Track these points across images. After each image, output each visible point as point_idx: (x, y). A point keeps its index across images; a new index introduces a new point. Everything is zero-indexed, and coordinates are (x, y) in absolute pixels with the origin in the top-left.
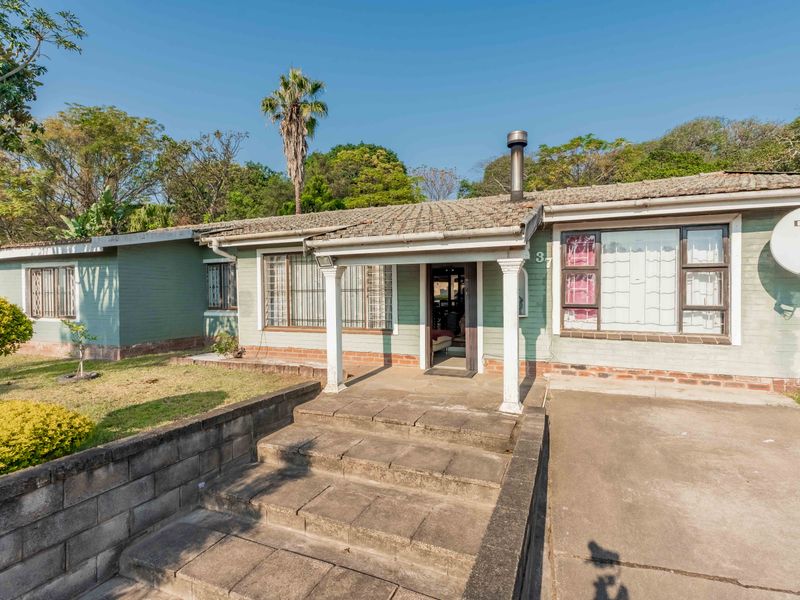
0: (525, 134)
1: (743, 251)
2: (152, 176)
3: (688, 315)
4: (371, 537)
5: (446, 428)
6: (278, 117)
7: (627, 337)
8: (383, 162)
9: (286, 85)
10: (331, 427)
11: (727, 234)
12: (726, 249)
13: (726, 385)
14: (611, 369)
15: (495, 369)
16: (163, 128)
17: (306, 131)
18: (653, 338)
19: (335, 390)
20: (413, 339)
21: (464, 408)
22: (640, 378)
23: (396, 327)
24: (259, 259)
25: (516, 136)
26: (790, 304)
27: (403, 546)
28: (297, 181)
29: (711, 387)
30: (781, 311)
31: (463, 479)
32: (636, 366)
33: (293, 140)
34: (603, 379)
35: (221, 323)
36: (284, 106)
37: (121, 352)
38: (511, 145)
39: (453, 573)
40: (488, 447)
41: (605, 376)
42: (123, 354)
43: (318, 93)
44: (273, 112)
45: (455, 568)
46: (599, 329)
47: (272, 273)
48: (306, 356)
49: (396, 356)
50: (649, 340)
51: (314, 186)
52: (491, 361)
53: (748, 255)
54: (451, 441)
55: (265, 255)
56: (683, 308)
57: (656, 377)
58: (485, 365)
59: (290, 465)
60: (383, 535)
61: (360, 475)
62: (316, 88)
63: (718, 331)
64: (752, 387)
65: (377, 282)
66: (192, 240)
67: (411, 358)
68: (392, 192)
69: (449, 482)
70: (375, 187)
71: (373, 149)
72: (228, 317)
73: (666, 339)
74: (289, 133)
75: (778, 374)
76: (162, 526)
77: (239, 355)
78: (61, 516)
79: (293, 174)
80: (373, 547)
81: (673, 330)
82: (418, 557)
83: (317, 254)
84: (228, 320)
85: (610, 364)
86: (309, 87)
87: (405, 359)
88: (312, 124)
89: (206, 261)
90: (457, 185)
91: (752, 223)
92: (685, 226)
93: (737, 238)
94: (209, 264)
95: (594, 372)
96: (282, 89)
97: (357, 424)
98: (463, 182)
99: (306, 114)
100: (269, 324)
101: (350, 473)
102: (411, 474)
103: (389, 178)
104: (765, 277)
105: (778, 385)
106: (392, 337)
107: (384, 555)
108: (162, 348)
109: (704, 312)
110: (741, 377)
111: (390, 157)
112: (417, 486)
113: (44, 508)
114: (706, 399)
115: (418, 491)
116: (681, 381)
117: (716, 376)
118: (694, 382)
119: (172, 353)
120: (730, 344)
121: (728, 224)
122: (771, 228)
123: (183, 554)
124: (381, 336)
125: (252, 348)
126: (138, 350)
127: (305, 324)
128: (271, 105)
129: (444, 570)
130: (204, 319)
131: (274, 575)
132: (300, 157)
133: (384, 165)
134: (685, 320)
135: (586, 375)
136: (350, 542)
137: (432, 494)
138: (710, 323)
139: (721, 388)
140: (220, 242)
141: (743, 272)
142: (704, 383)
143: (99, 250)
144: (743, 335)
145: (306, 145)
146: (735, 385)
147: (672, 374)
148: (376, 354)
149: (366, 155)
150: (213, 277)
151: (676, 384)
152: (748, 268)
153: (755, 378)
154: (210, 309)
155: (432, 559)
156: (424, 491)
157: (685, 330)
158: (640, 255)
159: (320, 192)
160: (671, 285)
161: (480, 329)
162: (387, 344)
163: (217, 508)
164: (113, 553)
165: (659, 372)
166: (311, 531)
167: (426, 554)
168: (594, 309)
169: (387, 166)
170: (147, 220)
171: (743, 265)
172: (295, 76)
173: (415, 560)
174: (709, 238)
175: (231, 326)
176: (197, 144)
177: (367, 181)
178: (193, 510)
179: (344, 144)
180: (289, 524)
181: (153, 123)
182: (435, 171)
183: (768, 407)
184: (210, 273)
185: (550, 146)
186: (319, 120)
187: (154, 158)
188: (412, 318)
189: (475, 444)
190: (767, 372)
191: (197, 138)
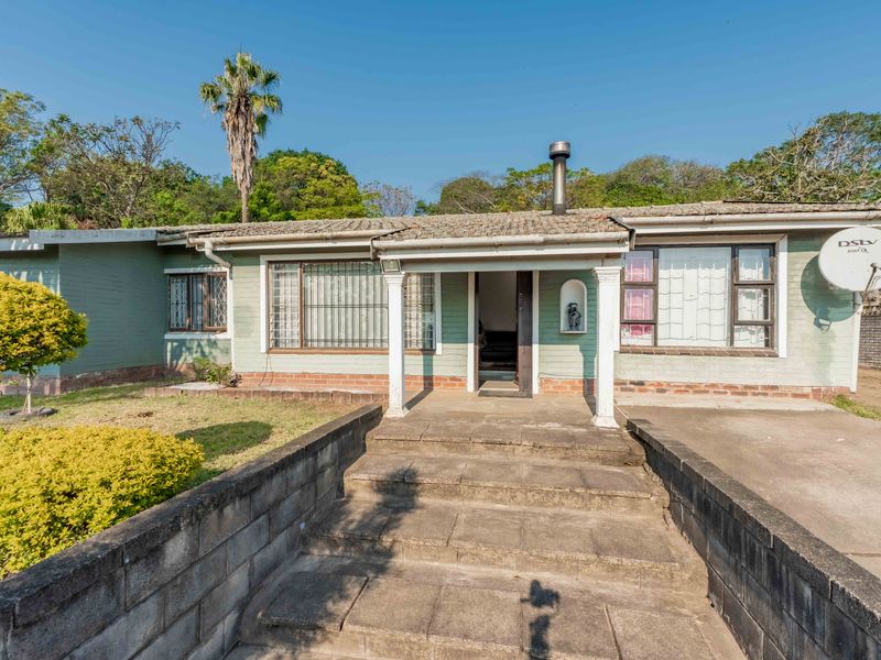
0: (568, 145)
1: (789, 270)
2: (27, 167)
3: (739, 330)
4: (546, 558)
5: (559, 444)
6: (220, 107)
7: (684, 352)
8: (332, 173)
9: (233, 71)
10: (417, 454)
11: (773, 253)
12: (772, 267)
13: (774, 395)
14: (669, 384)
15: (551, 389)
16: (43, 107)
17: (256, 129)
18: (709, 353)
19: (402, 413)
20: (459, 359)
21: (558, 425)
22: (696, 392)
23: (439, 347)
24: (263, 268)
25: (560, 147)
26: (828, 319)
27: (587, 563)
28: (244, 186)
29: (761, 397)
30: (820, 326)
31: (609, 493)
32: (693, 380)
33: (240, 135)
34: (660, 394)
35: (189, 349)
36: (230, 95)
37: (62, 384)
38: (554, 156)
39: (645, 585)
40: (604, 461)
41: (663, 391)
42: (64, 387)
43: (272, 83)
44: (215, 101)
45: (649, 579)
46: (656, 345)
47: (277, 284)
48: (325, 382)
49: (437, 378)
50: (706, 355)
51: (259, 194)
52: (547, 381)
53: (792, 273)
54: (564, 458)
55: (270, 262)
56: (734, 322)
57: (712, 390)
58: (541, 385)
59: (388, 497)
60: (563, 555)
61: (484, 500)
62: (270, 79)
63: (762, 345)
64: (795, 396)
65: (414, 296)
66: (155, 242)
67: (457, 380)
68: (345, 208)
69: (592, 496)
70: (325, 200)
71: (321, 159)
72: (199, 341)
73: (721, 354)
74: (235, 128)
75: (817, 383)
76: (275, 578)
77: (234, 383)
78: (197, 568)
79: (240, 177)
80: (548, 569)
81: (723, 345)
82: (604, 573)
83: (382, 257)
84: (199, 345)
85: (668, 380)
86: (262, 77)
87: (449, 381)
88: (262, 120)
89: (167, 271)
90: (413, 206)
91: (797, 243)
92: (737, 245)
93: (783, 257)
94: (171, 275)
95: (652, 388)
96: (227, 75)
97: (449, 448)
98: (420, 202)
99: (258, 108)
100: (275, 345)
101: (472, 498)
102: (548, 492)
103: (341, 192)
104: (807, 294)
105: (817, 394)
106: (434, 357)
107: (563, 576)
108: (113, 379)
109: (749, 328)
110: (786, 387)
111: (340, 169)
112: (555, 505)
113: (184, 557)
114: (765, 408)
115: (556, 510)
116: (734, 393)
117: (765, 387)
118: (744, 394)
119: (129, 384)
120: (777, 356)
121: (774, 244)
122: (818, 248)
123: (330, 605)
124: (422, 357)
125: (251, 374)
126: (84, 381)
127: (322, 344)
128: (212, 91)
129: (636, 584)
130: (164, 342)
131: (463, 611)
132: (248, 158)
133: (334, 177)
134: (736, 335)
135: (645, 391)
136: (519, 568)
137: (573, 512)
138: (754, 338)
139: (769, 398)
140: (214, 244)
141: (789, 289)
142: (754, 394)
143: (36, 247)
144: (788, 348)
145: (255, 144)
146: (780, 395)
147: (726, 387)
148: (415, 377)
149: (313, 165)
150: (177, 291)
151: (729, 396)
152: (793, 285)
153: (797, 387)
154: (172, 330)
155: (621, 573)
156: (564, 510)
157: (736, 344)
158: (694, 271)
159: (266, 202)
160: (721, 301)
161: (536, 347)
162: (428, 365)
163: (327, 552)
164: (237, 615)
165: (713, 386)
166: (466, 563)
167: (614, 568)
168: (650, 325)
169: (339, 178)
170: (33, 222)
171: (789, 282)
172: (243, 62)
173: (600, 577)
174: (757, 257)
175: (203, 352)
176: (108, 130)
177: (315, 193)
178: (297, 558)
179: (285, 149)
180: (435, 558)
181: (29, 98)
182: (388, 188)
183: (817, 413)
184: (173, 286)
185: (518, 170)
186: (271, 117)
187: (27, 145)
188: (459, 336)
189: (591, 459)
190: (807, 381)
191: (110, 123)
